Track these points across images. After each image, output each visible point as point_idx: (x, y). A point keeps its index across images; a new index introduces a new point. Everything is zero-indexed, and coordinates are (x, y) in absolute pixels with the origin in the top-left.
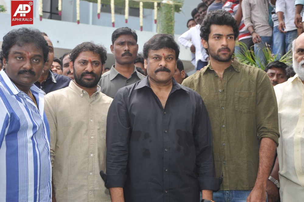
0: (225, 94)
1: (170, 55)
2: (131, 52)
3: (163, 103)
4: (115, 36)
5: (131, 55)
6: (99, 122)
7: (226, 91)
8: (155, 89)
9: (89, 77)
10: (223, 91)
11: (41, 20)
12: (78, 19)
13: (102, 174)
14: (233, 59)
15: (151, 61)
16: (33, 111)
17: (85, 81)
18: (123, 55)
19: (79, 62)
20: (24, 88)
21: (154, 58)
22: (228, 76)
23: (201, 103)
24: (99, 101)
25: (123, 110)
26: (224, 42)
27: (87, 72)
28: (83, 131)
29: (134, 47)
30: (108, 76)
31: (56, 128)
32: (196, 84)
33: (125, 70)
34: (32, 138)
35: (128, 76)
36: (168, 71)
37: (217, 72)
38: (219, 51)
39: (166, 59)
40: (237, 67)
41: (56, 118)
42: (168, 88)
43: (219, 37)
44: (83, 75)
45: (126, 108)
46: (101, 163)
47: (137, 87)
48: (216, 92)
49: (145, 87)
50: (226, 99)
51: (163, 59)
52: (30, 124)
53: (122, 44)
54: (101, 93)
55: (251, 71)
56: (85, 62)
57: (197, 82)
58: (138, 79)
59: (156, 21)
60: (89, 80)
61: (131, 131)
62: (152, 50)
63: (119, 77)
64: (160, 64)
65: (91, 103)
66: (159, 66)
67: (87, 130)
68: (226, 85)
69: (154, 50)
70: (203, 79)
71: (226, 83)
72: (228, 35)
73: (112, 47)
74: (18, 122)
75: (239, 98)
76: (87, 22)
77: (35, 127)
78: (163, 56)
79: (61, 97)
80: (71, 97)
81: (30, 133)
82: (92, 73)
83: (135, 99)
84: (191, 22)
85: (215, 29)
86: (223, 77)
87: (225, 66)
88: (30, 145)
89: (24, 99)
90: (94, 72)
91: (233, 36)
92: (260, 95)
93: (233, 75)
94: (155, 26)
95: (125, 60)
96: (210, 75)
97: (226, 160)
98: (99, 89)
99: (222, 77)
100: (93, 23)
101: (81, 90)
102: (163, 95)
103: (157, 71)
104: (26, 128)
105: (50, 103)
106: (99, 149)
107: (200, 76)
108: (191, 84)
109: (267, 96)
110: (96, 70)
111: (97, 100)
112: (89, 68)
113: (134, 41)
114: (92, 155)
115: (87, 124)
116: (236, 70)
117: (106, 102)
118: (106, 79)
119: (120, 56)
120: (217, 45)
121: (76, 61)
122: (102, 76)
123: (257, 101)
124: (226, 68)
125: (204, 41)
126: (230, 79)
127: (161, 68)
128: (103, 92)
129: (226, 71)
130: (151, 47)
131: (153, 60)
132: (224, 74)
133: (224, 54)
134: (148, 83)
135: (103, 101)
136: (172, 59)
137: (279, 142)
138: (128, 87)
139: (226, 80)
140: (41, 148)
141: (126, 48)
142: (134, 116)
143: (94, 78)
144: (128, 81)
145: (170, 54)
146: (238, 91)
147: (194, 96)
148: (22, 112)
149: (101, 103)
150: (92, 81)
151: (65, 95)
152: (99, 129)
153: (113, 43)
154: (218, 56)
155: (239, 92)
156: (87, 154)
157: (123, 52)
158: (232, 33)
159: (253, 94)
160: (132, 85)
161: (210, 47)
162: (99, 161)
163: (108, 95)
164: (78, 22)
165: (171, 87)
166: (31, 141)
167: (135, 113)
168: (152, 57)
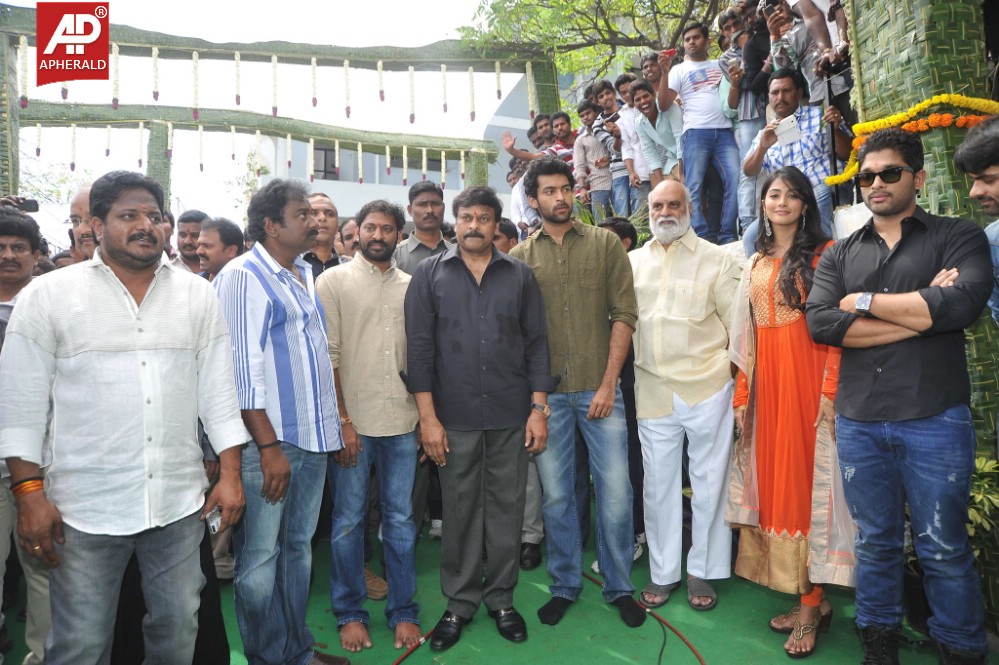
0: (567, 265)
1: (484, 215)
2: (436, 214)
3: (478, 278)
4: (414, 194)
5: (436, 218)
6: (395, 309)
7: (568, 261)
8: (468, 260)
9: (377, 247)
10: (564, 261)
11: (312, 181)
12: (360, 176)
13: (401, 374)
14: (573, 219)
16: (302, 294)
17: (373, 252)
18: (425, 219)
19: (365, 227)
20: (288, 263)
21: (463, 218)
22: (569, 242)
23: (530, 277)
24: (395, 280)
25: (425, 290)
26: (559, 196)
27: (375, 241)
28: (375, 320)
29: (440, 208)
30: (406, 246)
31: (340, 315)
32: (527, 255)
33: (428, 238)
34: (304, 330)
35: (434, 246)
36: (482, 236)
37: (553, 237)
38: (555, 209)
39: (479, 219)
40: (579, 229)
41: (339, 302)
42: (486, 259)
43: (552, 190)
44: (370, 244)
45: (429, 286)
46: (400, 363)
47: (445, 258)
48: (554, 264)
49: (454, 258)
50: (568, 272)
51: (474, 220)
52: (299, 312)
53: (423, 204)
54: (397, 270)
55: (599, 234)
56: (372, 227)
57: (529, 252)
58: (446, 248)
59: (463, 176)
60: (377, 251)
61: (436, 317)
63: (420, 247)
64: (469, 227)
65: (384, 282)
66: (469, 229)
67: (380, 319)
68: (567, 254)
69: (463, 207)
70: (535, 246)
71: (567, 251)
72: (563, 187)
73: (409, 208)
74: (284, 310)
75: (586, 270)
76: (373, 181)
77: (306, 316)
78: (475, 216)
79: (345, 275)
80: (358, 275)
81: (300, 325)
82: (381, 242)
83: (441, 274)
84: (511, 176)
85: (545, 181)
86: (563, 243)
87: (564, 229)
88: (303, 340)
89: (289, 279)
90: (385, 241)
91: (569, 187)
92: (610, 265)
93: (576, 240)
94: (462, 182)
95: (427, 225)
96: (545, 242)
97: (570, 353)
98: (394, 263)
99: (561, 243)
100: (381, 182)
101: (371, 265)
102: (478, 267)
104: (295, 318)
105: (331, 282)
106: (396, 345)
107: (532, 244)
108: (521, 255)
109: (619, 265)
110: (388, 237)
111: (392, 278)
112: (377, 235)
113: (440, 199)
114: (387, 352)
115: (380, 311)
116: (580, 233)
117: (403, 281)
118: (404, 250)
119: (421, 220)
120: (550, 201)
121: (363, 225)
122: (398, 246)
123: (608, 273)
124: (565, 231)
125: (531, 199)
126: (572, 246)
127: (471, 232)
128: (401, 267)
129: (566, 235)
130: (461, 204)
131: (462, 220)
132: (563, 240)
133: (562, 213)
134: (459, 253)
135: (400, 279)
136: (488, 220)
137: (637, 327)
138: (432, 258)
139: (567, 247)
140: (317, 343)
141: (429, 209)
142: (440, 298)
143: (385, 249)
144: (433, 252)
145: (484, 213)
147: (520, 268)
148: (288, 298)
149: (397, 282)
150: (381, 253)
151: (350, 272)
152: (395, 318)
153: (411, 203)
154: (555, 216)
155: (584, 262)
156: (381, 351)
157: (425, 215)
158: (567, 183)
159: (602, 265)
160: (437, 256)
161: (542, 205)
162: (397, 360)
163: (406, 271)
164: (361, 181)
165: (490, 258)
166: (303, 334)
167: (440, 294)
168: (461, 216)
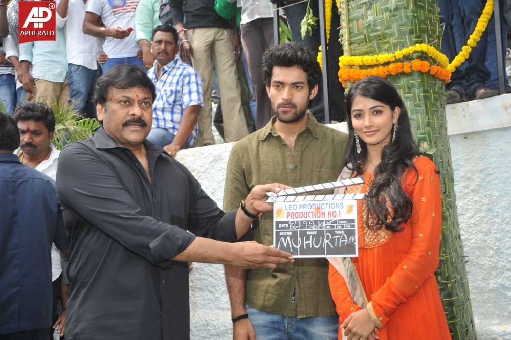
0: (299, 172)
1: (146, 98)
7: (299, 167)
10: (296, 167)
15: (113, 106)
21: (120, 102)
22: (302, 144)
38: (279, 106)
39: (140, 104)
40: (314, 129)
48: (283, 169)
50: (300, 180)
51: (136, 104)
62: (116, 90)
64: (131, 113)
66: (130, 116)
68: (299, 159)
69: (119, 89)
71: (300, 154)
78: (136, 99)
86: (295, 145)
93: (310, 142)
99: (293, 144)
103: (126, 124)
116: (314, 135)
126: (305, 149)
127: (134, 119)
130: (114, 85)
131: (119, 105)
132: (296, 141)
139: (300, 150)
145: (146, 96)
146: (317, 168)
154: (278, 113)
155: (318, 170)
168: (117, 100)
